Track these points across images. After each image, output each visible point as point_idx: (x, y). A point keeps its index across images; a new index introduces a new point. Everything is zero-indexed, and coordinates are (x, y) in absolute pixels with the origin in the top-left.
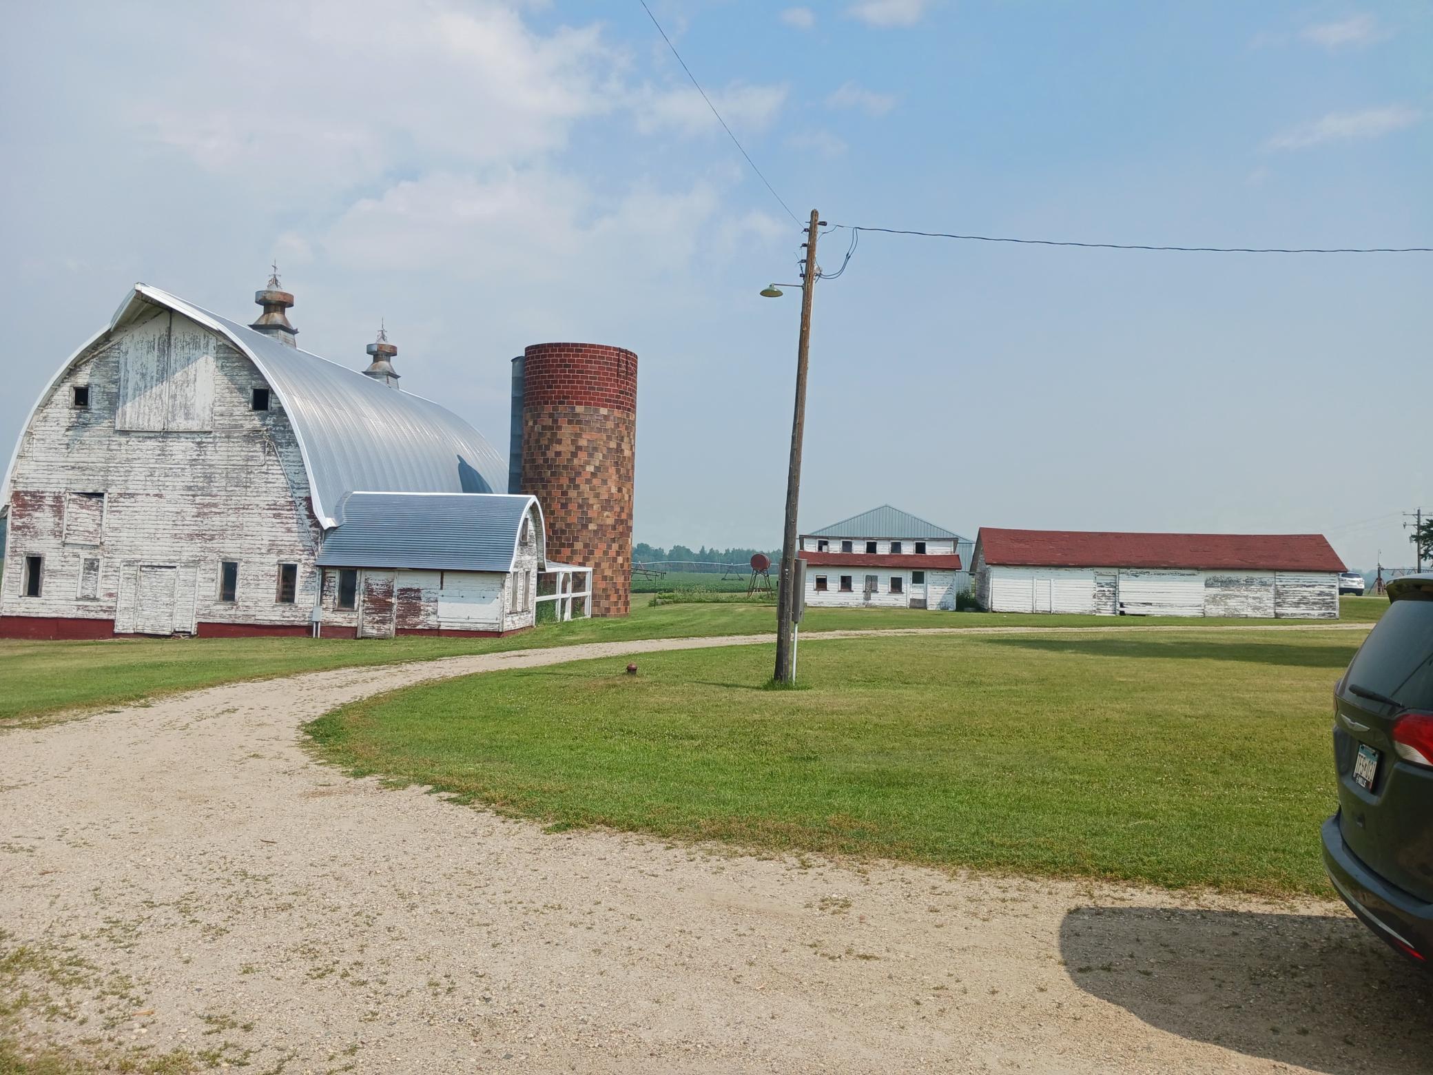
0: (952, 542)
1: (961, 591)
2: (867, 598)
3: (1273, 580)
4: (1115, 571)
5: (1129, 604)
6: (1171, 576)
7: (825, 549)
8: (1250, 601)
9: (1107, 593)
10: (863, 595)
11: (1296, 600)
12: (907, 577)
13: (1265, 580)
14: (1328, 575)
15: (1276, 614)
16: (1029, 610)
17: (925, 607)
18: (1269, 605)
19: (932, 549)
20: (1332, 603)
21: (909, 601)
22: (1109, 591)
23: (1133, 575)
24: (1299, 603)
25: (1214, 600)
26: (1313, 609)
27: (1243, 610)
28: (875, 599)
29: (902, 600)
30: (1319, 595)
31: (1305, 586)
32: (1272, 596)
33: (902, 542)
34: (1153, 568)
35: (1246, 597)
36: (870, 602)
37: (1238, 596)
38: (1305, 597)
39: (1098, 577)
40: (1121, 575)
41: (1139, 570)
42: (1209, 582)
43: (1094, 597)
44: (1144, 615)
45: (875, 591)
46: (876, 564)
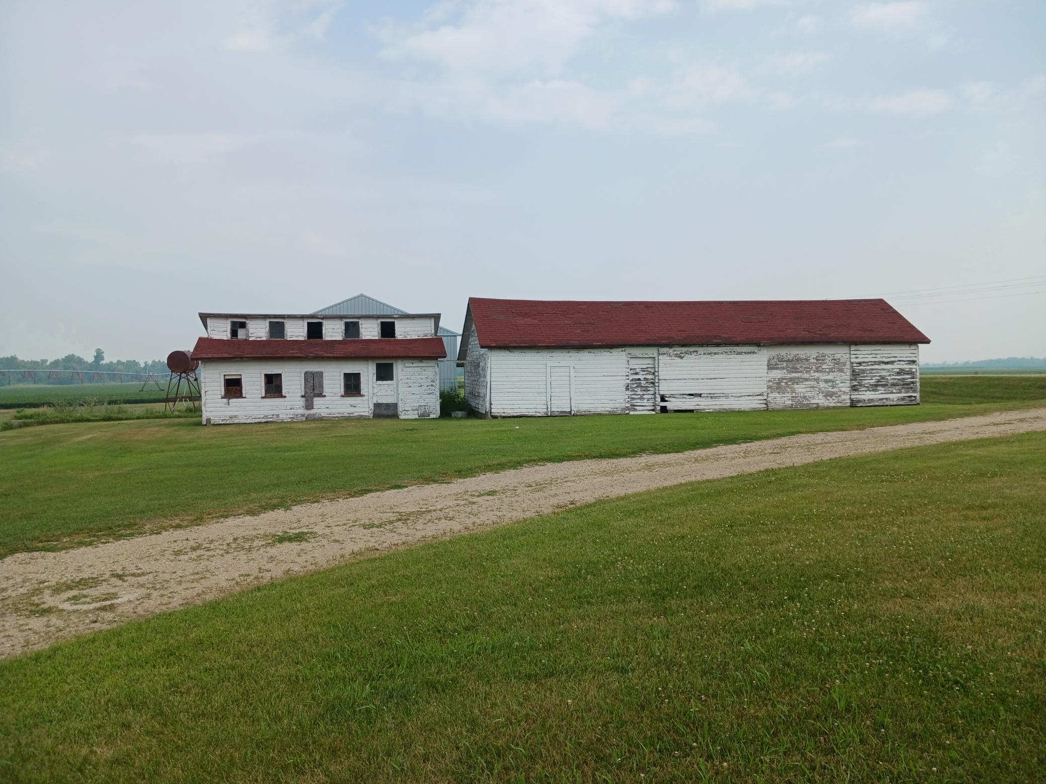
0: (433, 320)
1: (447, 388)
2: (309, 406)
3: (848, 356)
4: (652, 351)
5: (672, 396)
6: (724, 356)
7: (241, 334)
8: (822, 385)
9: (643, 382)
10: (302, 402)
11: (872, 382)
12: (367, 372)
13: (838, 356)
14: (907, 348)
15: (852, 400)
16: (541, 411)
17: (395, 416)
18: (843, 389)
19: (403, 331)
20: (913, 383)
21: (372, 407)
22: (645, 379)
23: (676, 355)
24: (876, 386)
25: (777, 386)
26: (892, 393)
27: (813, 398)
28: (321, 407)
29: (362, 406)
30: (898, 374)
31: (883, 363)
32: (848, 377)
33: (361, 321)
34: (702, 345)
35: (817, 380)
36: (312, 412)
37: (806, 380)
38: (883, 378)
39: (632, 361)
40: (660, 357)
41: (684, 349)
42: (772, 362)
43: (627, 389)
44: (692, 411)
45: (321, 395)
46: (320, 353)
